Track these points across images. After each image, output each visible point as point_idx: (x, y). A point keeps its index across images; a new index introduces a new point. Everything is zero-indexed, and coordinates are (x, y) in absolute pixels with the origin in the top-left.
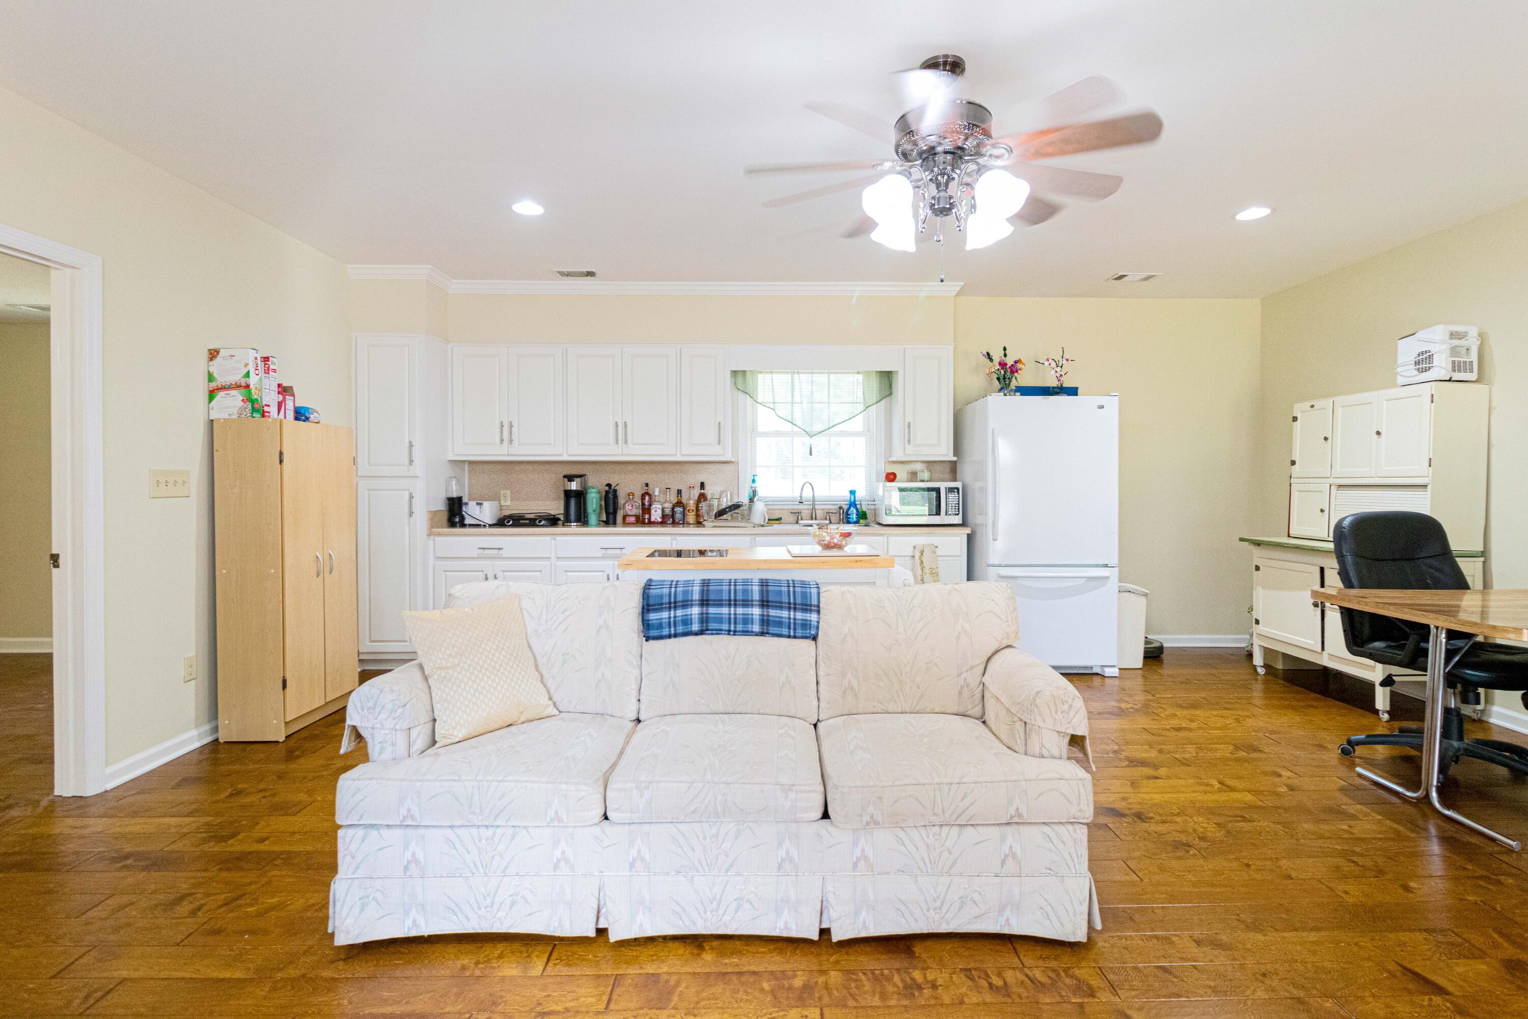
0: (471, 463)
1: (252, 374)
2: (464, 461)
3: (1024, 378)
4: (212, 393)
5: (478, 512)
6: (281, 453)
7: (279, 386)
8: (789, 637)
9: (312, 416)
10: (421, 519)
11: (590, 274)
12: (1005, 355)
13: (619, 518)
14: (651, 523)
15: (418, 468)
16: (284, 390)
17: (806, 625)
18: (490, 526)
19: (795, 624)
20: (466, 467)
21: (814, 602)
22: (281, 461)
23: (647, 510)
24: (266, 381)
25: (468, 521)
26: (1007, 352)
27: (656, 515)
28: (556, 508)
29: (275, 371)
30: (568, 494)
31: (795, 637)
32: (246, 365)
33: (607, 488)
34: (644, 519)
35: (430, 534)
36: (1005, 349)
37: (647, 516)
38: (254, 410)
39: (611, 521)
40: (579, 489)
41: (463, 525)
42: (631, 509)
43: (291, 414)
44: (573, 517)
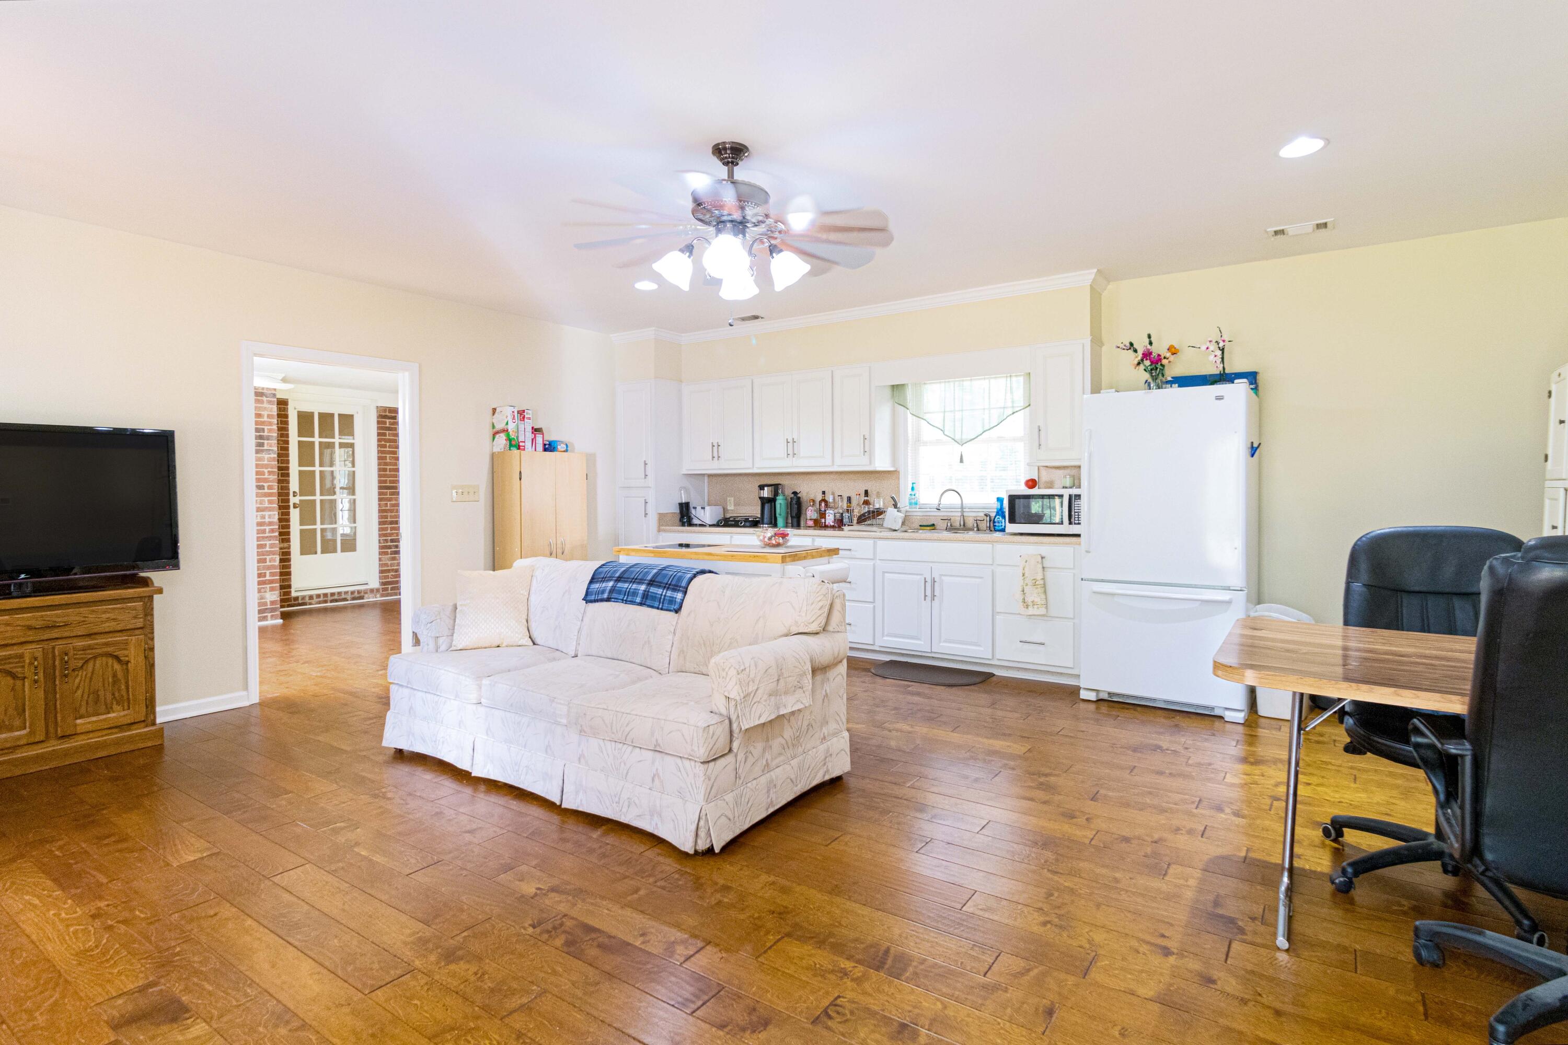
0: (710, 476)
1: (510, 423)
2: (704, 475)
3: (1175, 369)
4: (495, 434)
5: (702, 514)
6: (520, 472)
7: (533, 428)
8: (658, 608)
9: (559, 447)
10: (653, 519)
11: (756, 317)
12: (1151, 343)
13: (802, 523)
14: (826, 527)
15: (650, 481)
16: (536, 431)
17: (672, 601)
18: (710, 526)
19: (664, 599)
20: (706, 478)
21: (684, 584)
22: (520, 479)
23: (823, 515)
24: (522, 427)
25: (695, 521)
26: (1152, 339)
27: (830, 519)
28: (754, 511)
29: (529, 419)
30: (764, 501)
31: (662, 609)
32: (507, 417)
33: (793, 495)
34: (819, 524)
35: (659, 531)
36: (1149, 337)
37: (823, 521)
38: (511, 445)
39: (795, 524)
40: (770, 496)
41: (690, 524)
42: (810, 514)
43: (540, 447)
44: (766, 519)
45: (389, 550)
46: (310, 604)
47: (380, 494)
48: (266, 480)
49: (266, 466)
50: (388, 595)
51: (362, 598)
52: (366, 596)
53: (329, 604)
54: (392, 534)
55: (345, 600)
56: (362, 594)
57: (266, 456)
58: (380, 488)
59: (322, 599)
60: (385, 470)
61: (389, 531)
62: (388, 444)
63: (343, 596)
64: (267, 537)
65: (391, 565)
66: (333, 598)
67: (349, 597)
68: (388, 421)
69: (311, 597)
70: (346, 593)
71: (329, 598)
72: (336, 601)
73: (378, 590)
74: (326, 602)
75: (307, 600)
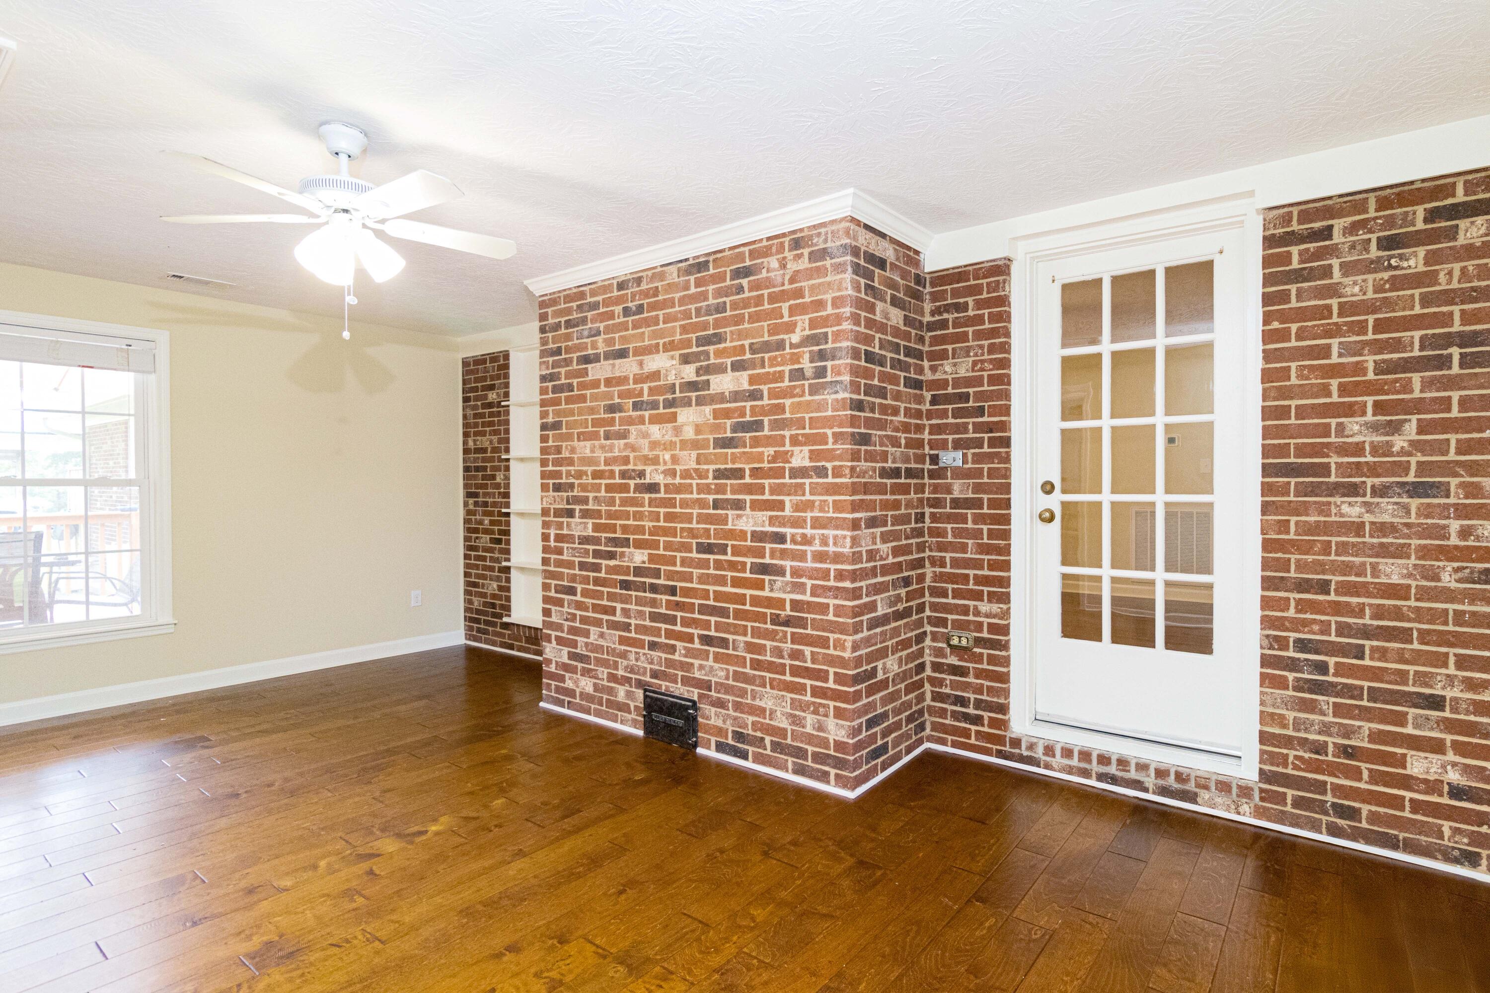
45: (1291, 676)
46: (1047, 766)
47: (1266, 489)
48: (830, 455)
49: (828, 422)
50: (1281, 817)
51: (1192, 798)
52: (1204, 795)
53: (1093, 782)
54: (1305, 623)
55: (1138, 785)
56: (1191, 786)
57: (830, 398)
58: (1267, 470)
59: (1075, 762)
60: (1283, 413)
61: (1291, 613)
62: (1294, 327)
63: (1133, 774)
64: (830, 589)
65: (1298, 725)
66: (1103, 769)
67: (1150, 781)
68: (1295, 250)
69: (1049, 750)
70: (1142, 767)
71: (1095, 767)
72: (1114, 780)
73: (1245, 791)
74: (1086, 773)
75: (1039, 753)
